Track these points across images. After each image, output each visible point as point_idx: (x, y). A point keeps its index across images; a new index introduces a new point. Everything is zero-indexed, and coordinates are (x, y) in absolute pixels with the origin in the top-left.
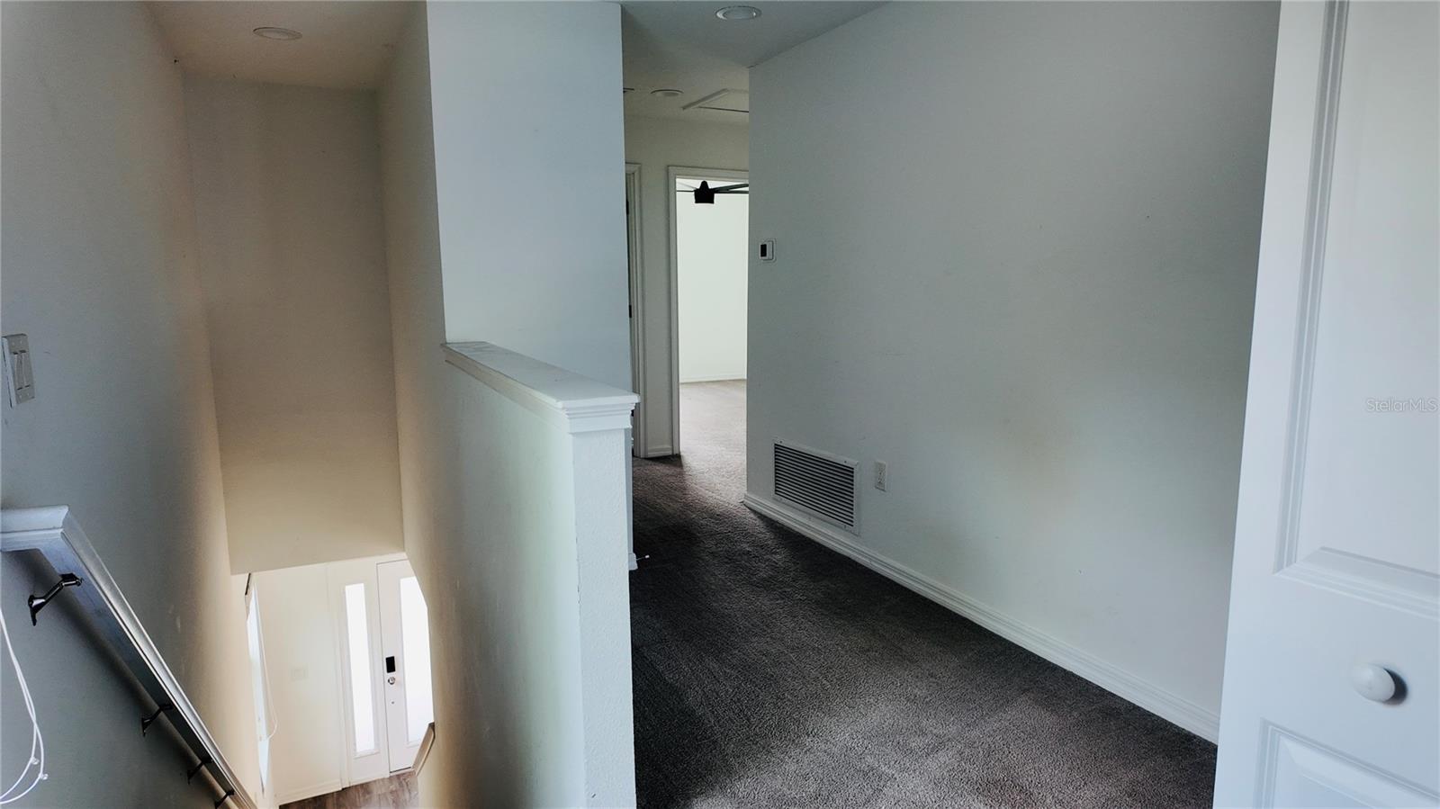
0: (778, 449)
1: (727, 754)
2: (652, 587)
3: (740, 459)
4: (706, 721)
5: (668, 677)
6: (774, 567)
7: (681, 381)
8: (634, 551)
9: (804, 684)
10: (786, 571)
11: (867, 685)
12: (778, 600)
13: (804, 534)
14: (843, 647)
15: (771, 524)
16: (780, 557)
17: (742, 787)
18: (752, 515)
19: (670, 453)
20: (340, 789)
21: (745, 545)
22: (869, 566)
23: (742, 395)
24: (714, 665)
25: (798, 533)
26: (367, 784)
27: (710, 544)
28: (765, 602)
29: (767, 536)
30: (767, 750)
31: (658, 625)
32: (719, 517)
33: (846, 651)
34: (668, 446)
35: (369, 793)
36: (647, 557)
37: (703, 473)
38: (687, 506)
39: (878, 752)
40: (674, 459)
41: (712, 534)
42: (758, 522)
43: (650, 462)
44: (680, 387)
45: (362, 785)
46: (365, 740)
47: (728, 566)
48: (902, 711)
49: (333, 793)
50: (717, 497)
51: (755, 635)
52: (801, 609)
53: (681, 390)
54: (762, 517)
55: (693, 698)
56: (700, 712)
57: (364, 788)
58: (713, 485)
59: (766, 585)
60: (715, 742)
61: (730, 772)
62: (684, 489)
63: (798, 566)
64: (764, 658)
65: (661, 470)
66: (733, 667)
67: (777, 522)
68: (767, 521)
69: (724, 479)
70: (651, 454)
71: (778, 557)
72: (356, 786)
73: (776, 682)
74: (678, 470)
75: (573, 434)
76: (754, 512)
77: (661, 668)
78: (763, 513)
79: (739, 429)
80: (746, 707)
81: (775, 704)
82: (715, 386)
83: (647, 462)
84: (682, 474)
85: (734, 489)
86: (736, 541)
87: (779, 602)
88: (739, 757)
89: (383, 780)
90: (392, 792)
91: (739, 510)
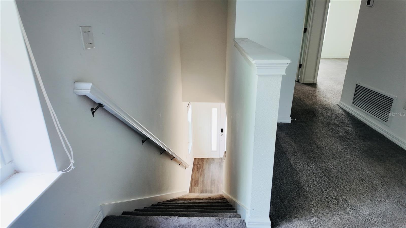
0: (357, 86)
1: (311, 204)
2: (295, 130)
3: (340, 88)
4: (305, 188)
5: (294, 166)
6: (346, 132)
7: (321, 57)
8: (291, 117)
9: (350, 184)
10: (351, 134)
11: (381, 192)
12: (345, 146)
13: (362, 121)
14: (372, 172)
15: (348, 115)
16: (350, 129)
17: (315, 220)
18: (341, 110)
19: (313, 82)
20: (208, 158)
21: (335, 121)
22: (392, 140)
23: (346, 64)
24: (312, 166)
25: (359, 120)
26: (214, 158)
27: (321, 118)
28: (340, 145)
29: (346, 119)
30: (328, 207)
31: (294, 145)
32: (327, 108)
33: (373, 175)
34: (313, 80)
35: (214, 161)
36: (295, 119)
37: (324, 91)
38: (315, 103)
39: (382, 226)
40: (314, 85)
41: (323, 115)
42: (343, 113)
43: (304, 85)
44: (321, 59)
45: (213, 158)
46: (214, 148)
47: (327, 128)
48: (398, 209)
49: (206, 158)
50: (328, 101)
51: (333, 158)
52: (355, 152)
53: (321, 61)
54: (345, 111)
55: (302, 177)
56: (303, 184)
57: (213, 159)
58: (327, 96)
59: (342, 139)
60: (307, 198)
61: (310, 212)
62: (315, 96)
63: (357, 134)
64: (335, 168)
65: (308, 88)
66: (321, 169)
67: (351, 114)
68: (347, 113)
69: (332, 94)
70: (305, 82)
71: (349, 128)
72: (211, 158)
73: (338, 180)
74: (314, 89)
75: (258, 75)
76: (342, 109)
77: (292, 162)
78: (346, 110)
79: (342, 76)
80: (323, 187)
81: (336, 189)
82: (335, 60)
83: (303, 85)
84: (315, 91)
85: (335, 99)
86: (332, 119)
87: (346, 146)
88: (316, 207)
89: (218, 158)
90: (219, 162)
91: (336, 107)
